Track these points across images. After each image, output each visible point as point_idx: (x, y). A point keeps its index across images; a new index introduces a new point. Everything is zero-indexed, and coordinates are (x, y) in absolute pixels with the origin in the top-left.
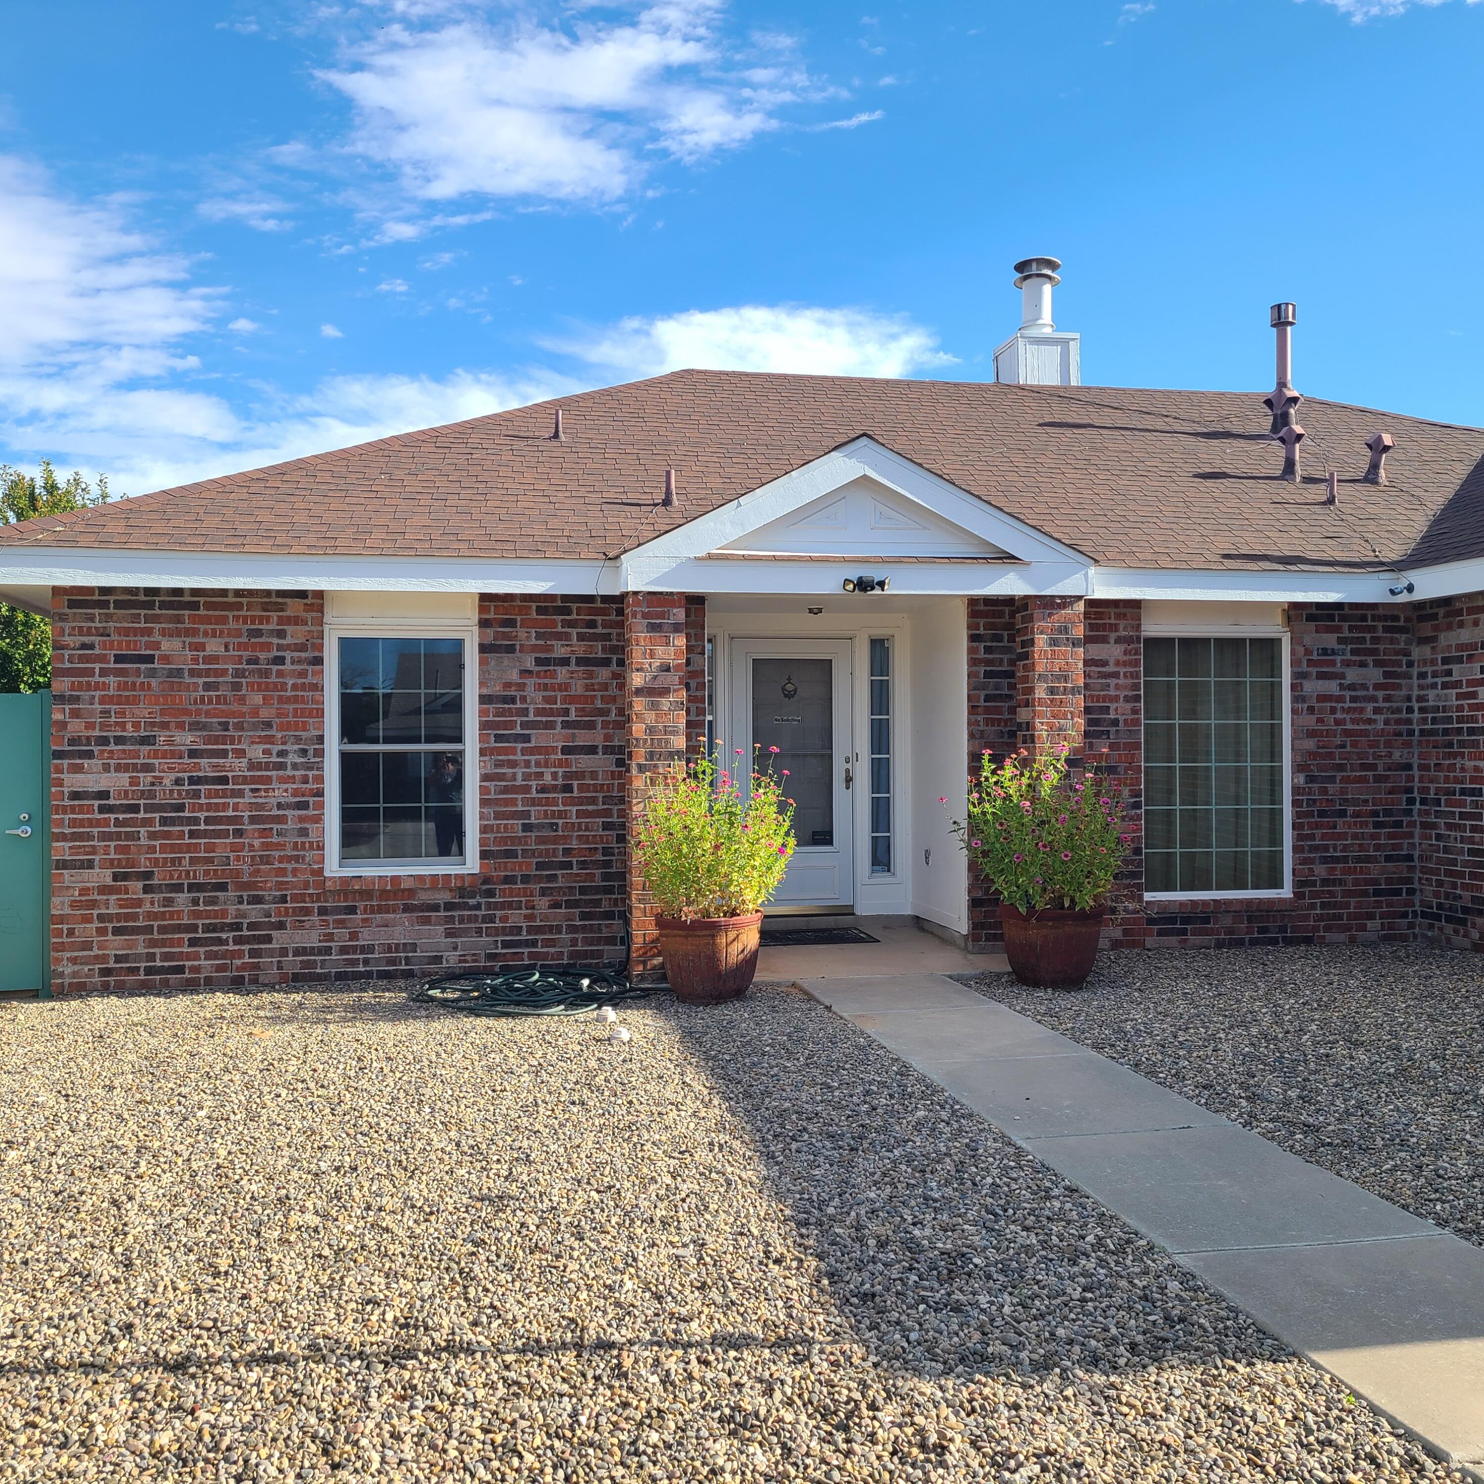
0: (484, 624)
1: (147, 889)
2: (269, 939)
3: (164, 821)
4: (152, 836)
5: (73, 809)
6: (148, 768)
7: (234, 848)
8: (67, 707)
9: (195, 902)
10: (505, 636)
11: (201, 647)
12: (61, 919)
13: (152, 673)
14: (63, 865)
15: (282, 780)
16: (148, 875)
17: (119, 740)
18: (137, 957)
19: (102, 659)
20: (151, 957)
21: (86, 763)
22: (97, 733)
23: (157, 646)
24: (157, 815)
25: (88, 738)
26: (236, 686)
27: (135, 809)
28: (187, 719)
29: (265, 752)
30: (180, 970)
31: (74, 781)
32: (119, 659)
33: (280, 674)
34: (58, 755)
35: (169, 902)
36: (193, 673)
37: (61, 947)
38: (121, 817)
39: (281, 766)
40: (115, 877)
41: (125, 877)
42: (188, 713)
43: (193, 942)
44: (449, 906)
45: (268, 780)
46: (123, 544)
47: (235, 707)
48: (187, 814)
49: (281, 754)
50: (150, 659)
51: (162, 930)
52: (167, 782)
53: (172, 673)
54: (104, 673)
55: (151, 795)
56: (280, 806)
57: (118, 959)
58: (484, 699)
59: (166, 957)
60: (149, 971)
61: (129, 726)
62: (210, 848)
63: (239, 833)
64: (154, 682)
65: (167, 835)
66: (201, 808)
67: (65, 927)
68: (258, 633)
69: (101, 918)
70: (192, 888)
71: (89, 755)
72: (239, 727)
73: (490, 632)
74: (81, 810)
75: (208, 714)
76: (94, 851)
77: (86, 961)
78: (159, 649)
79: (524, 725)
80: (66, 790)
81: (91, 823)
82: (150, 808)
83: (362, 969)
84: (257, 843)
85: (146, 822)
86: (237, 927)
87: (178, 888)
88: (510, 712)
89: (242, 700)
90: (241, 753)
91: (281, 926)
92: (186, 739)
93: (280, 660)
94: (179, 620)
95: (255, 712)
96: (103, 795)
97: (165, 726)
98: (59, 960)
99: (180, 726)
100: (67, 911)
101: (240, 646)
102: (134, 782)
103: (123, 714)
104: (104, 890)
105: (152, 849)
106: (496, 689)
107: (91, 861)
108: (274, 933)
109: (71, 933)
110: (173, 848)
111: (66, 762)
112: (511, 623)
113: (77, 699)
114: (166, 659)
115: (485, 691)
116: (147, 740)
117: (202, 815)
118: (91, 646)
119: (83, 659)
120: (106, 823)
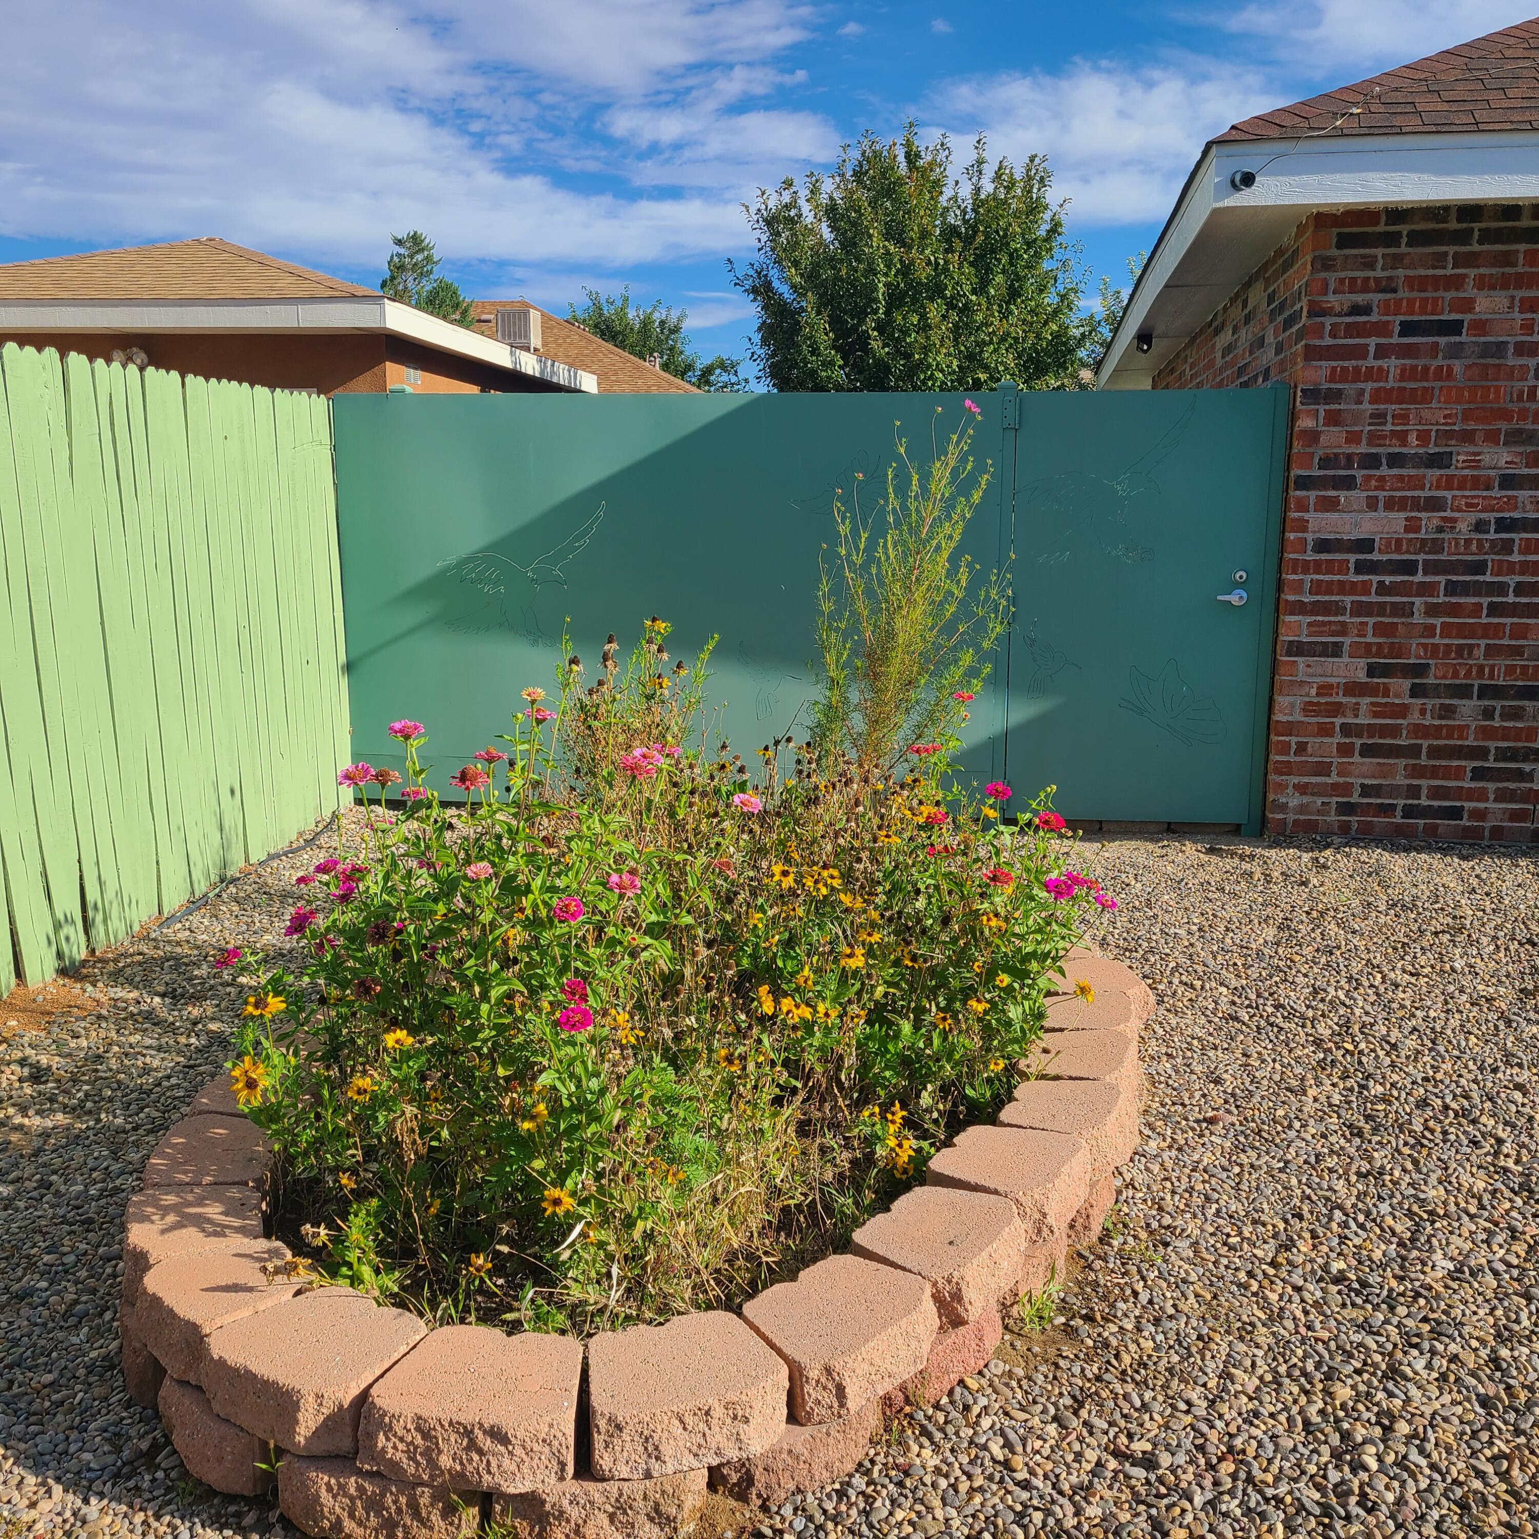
1: (1416, 691)
3: (1452, 588)
5: (1318, 567)
6: (1434, 504)
8: (1322, 409)
9: (1488, 714)
12: (1290, 728)
13: (1456, 351)
14: (1297, 649)
16: (1420, 670)
17: (1395, 460)
18: (1394, 791)
19: (1381, 329)
20: (1414, 791)
21: (1342, 495)
22: (1363, 449)
23: (1467, 305)
24: (1442, 579)
25: (1349, 457)
27: (1409, 568)
28: (1503, 426)
30: (1456, 813)
31: (1323, 524)
32: (1407, 329)
34: (1304, 483)
35: (1448, 711)
36: (1521, 349)
37: (1286, 769)
38: (1388, 579)
40: (1371, 671)
41: (1386, 671)
42: (1505, 415)
43: (1479, 774)
48: (1488, 578)
50: (1454, 328)
51: (1435, 753)
52: (1462, 526)
53: (1487, 350)
54: (1382, 352)
55: (1436, 546)
57: (1366, 791)
59: (1436, 793)
60: (1409, 812)
61: (1412, 439)
62: (1519, 632)
64: (1458, 366)
65: (1455, 610)
66: (1511, 569)
67: (1294, 740)
69: (1346, 730)
70: (1485, 692)
71: (1348, 483)
74: (1330, 568)
76: (1343, 629)
77: (1321, 790)
78: (1471, 310)
80: (1310, 537)
81: (1343, 589)
82: (1432, 568)
85: (1425, 589)
87: (1463, 692)
92: (1500, 458)
94: (1507, 259)
96: (1365, 545)
97: (1467, 437)
98: (1282, 787)
99: (1492, 437)
100: (1298, 717)
102: (1412, 526)
103: (1403, 418)
104: (1353, 689)
105: (1429, 631)
107: (1338, 646)
109: (1301, 748)
110: (1462, 630)
111: (1313, 495)
113: (1335, 396)
114: (1480, 327)
116: (1438, 461)
117: (1511, 580)
118: (1366, 310)
119: (1352, 330)
120: (1365, 588)
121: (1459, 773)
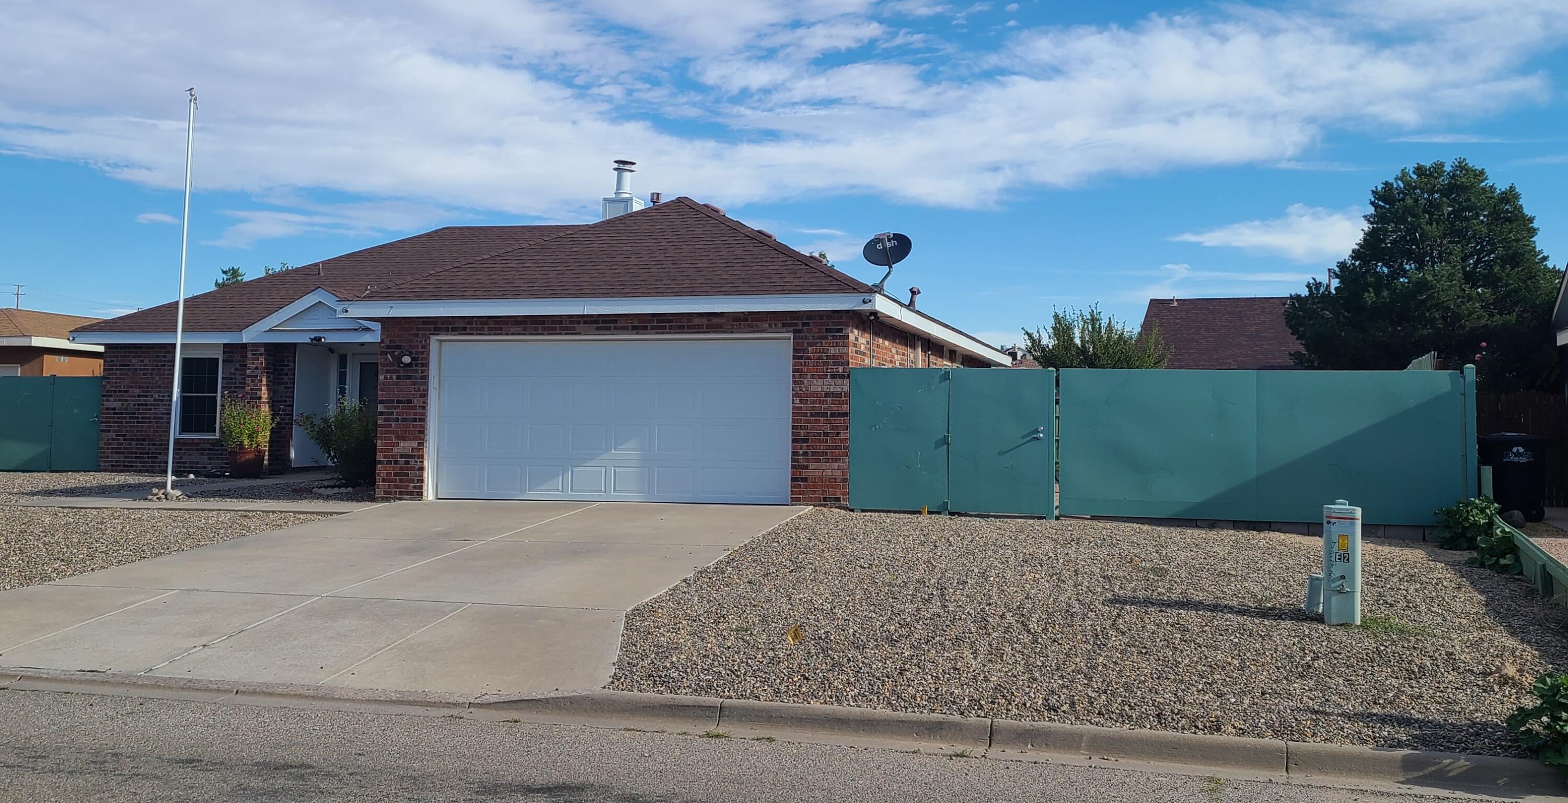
0: (224, 352)
1: (125, 440)
2: (157, 458)
3: (130, 418)
4: (127, 422)
5: (106, 413)
6: (126, 400)
7: (149, 427)
8: (106, 381)
9: (137, 445)
10: (231, 357)
11: (142, 361)
12: (101, 448)
13: (129, 370)
14: (103, 431)
15: (163, 405)
16: (125, 435)
17: (120, 391)
18: (121, 461)
19: (116, 365)
20: (125, 461)
21: (110, 398)
22: (113, 389)
23: (131, 361)
24: (128, 416)
25: (111, 391)
26: (152, 374)
27: (122, 413)
28: (138, 385)
29: (159, 396)
30: (132, 466)
31: (107, 404)
32: (121, 365)
33: (164, 370)
34: (103, 396)
35: (130, 444)
36: (140, 370)
37: (101, 457)
38: (119, 416)
39: (163, 401)
40: (116, 435)
41: (119, 436)
42: (138, 383)
43: (136, 458)
44: (210, 450)
45: (158, 405)
46: (122, 330)
47: (151, 381)
48: (136, 416)
49: (163, 396)
50: (128, 365)
51: (128, 453)
52: (131, 405)
53: (134, 370)
54: (116, 370)
55: (127, 409)
56: (162, 414)
57: (116, 462)
58: (223, 378)
59: (129, 462)
60: (124, 466)
61: (122, 387)
62: (142, 427)
63: (150, 422)
65: (130, 422)
66: (140, 414)
68: (158, 356)
69: (112, 448)
70: (137, 440)
71: (111, 396)
72: (152, 387)
73: (226, 355)
74: (108, 413)
75: (144, 383)
76: (111, 427)
77: (107, 462)
79: (235, 388)
80: (105, 407)
81: (111, 418)
82: (126, 414)
83: (182, 469)
84: (155, 426)
85: (125, 418)
86: (148, 453)
87: (132, 440)
88: (231, 383)
89: (153, 378)
90: (152, 396)
91: (160, 454)
92: (137, 391)
93: (164, 365)
94: (137, 352)
95: (156, 383)
96: (114, 409)
97: (132, 387)
98: (100, 461)
99: (136, 387)
100: (104, 446)
101: (154, 361)
102: (123, 405)
103: (120, 383)
104: (113, 439)
105: (127, 427)
106: (227, 375)
107: (110, 430)
108: (158, 456)
110: (132, 427)
111: (105, 398)
112: (233, 352)
113: (109, 378)
114: (133, 365)
115: (224, 376)
116: (127, 392)
117: (140, 416)
118: (113, 361)
119: (112, 365)
120: (114, 418)
121: (132, 458)
